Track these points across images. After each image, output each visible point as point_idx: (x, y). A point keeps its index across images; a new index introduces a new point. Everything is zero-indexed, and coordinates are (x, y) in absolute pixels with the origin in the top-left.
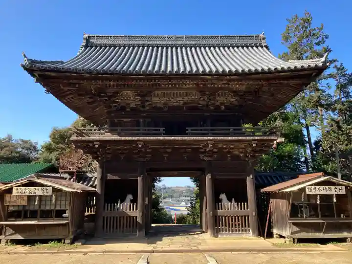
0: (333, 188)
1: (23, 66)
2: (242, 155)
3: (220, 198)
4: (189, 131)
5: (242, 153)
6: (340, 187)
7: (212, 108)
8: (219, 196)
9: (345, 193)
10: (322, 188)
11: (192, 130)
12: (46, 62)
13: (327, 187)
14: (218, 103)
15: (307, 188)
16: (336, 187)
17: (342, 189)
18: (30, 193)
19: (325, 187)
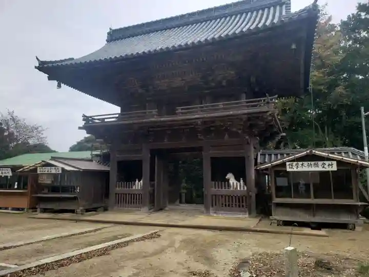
0: (320, 163)
1: (36, 67)
2: (240, 132)
3: (227, 177)
4: (180, 111)
5: (240, 129)
6: (330, 162)
7: (213, 84)
8: (226, 176)
9: (336, 169)
10: (306, 163)
11: (182, 109)
12: (56, 62)
13: (313, 163)
14: (219, 78)
15: (287, 163)
16: (325, 162)
17: (332, 165)
18: (48, 171)
19: (309, 162)
